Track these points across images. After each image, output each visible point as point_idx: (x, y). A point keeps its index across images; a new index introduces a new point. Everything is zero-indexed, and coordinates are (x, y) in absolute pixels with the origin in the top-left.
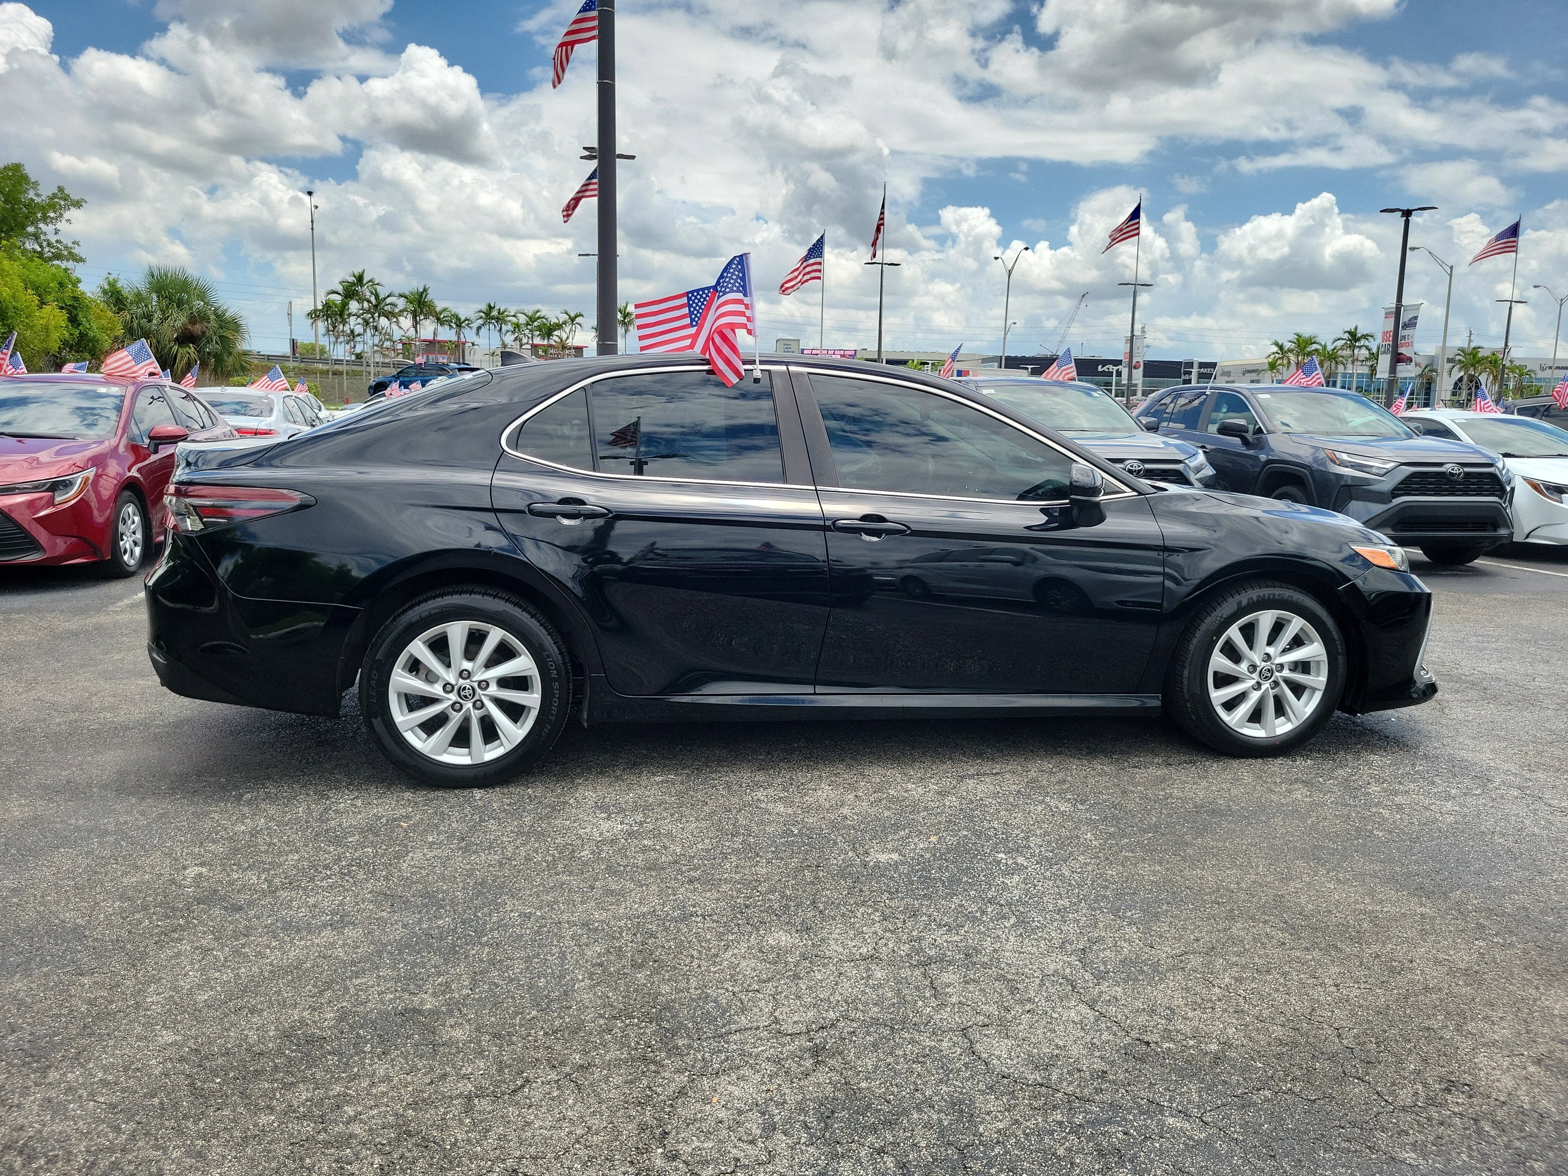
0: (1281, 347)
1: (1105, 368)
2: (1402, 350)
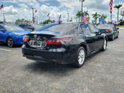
0: (17, 20)
2: (34, 21)
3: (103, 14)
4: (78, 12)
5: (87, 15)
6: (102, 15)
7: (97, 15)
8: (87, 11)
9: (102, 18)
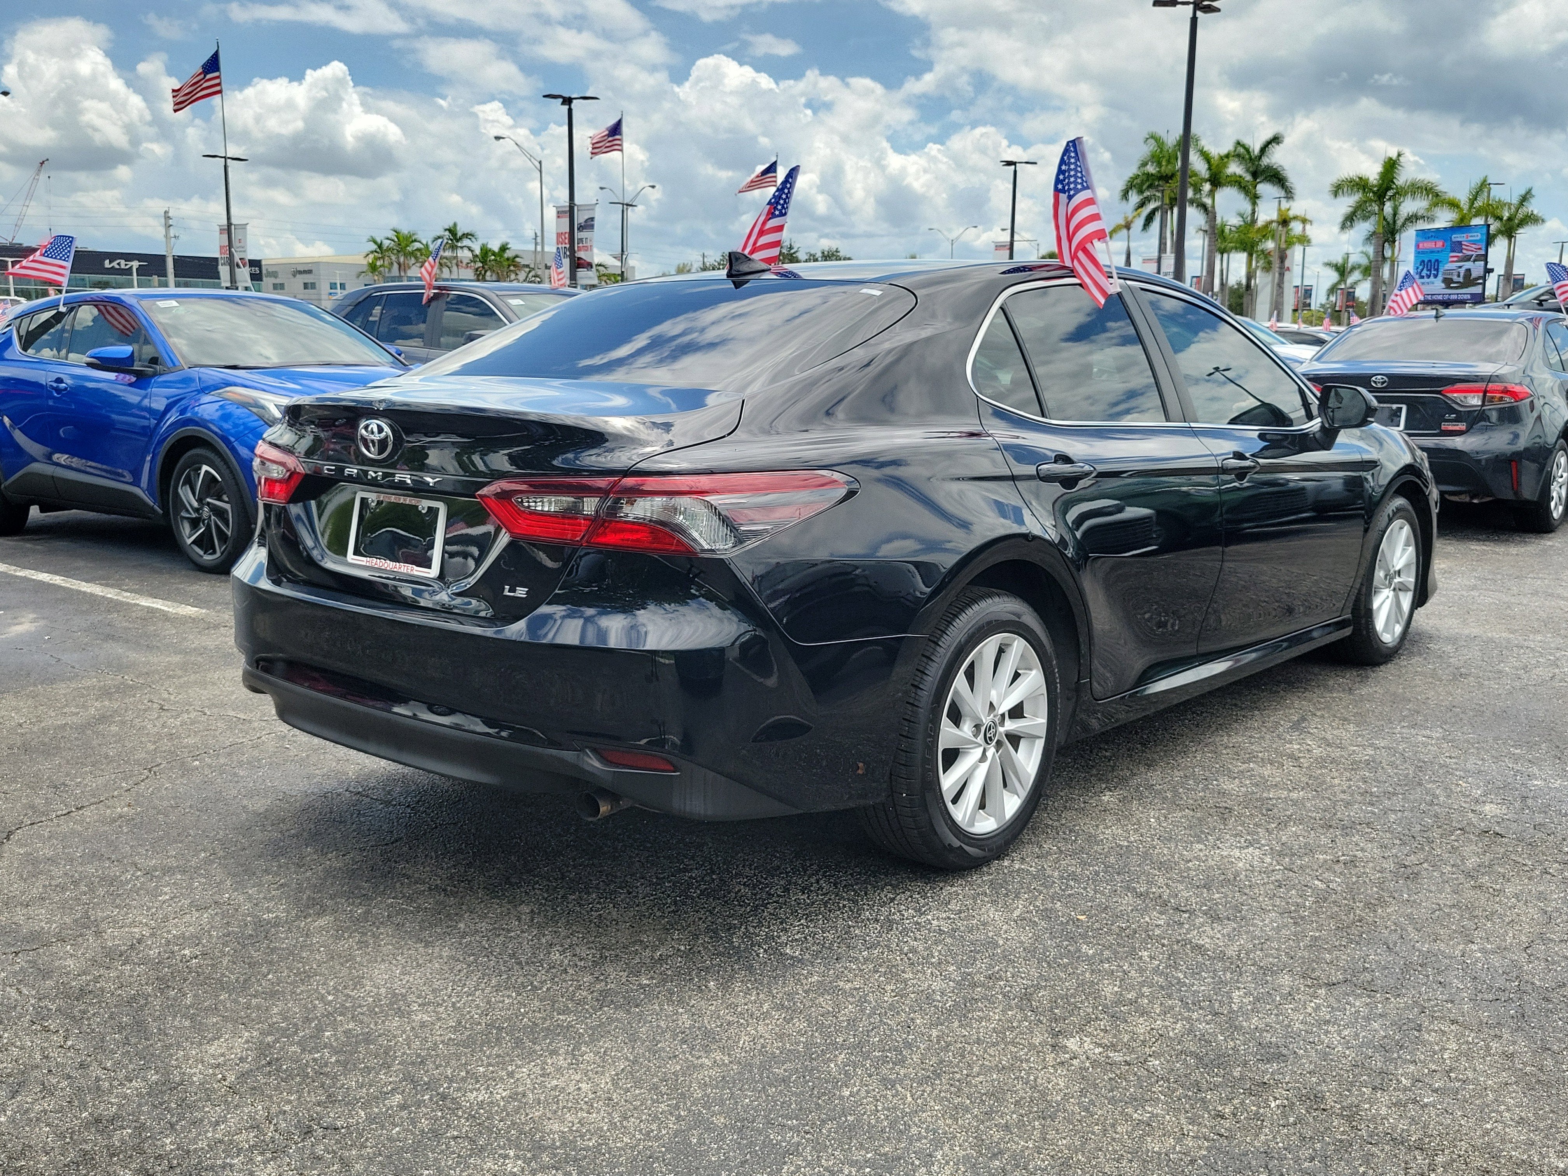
0: (380, 246)
1: (115, 264)
2: (581, 254)
3: (1484, 185)
4: (1145, 150)
5: (1265, 189)
6: (1463, 196)
7: (1401, 193)
8: (1276, 140)
9: (1461, 226)
